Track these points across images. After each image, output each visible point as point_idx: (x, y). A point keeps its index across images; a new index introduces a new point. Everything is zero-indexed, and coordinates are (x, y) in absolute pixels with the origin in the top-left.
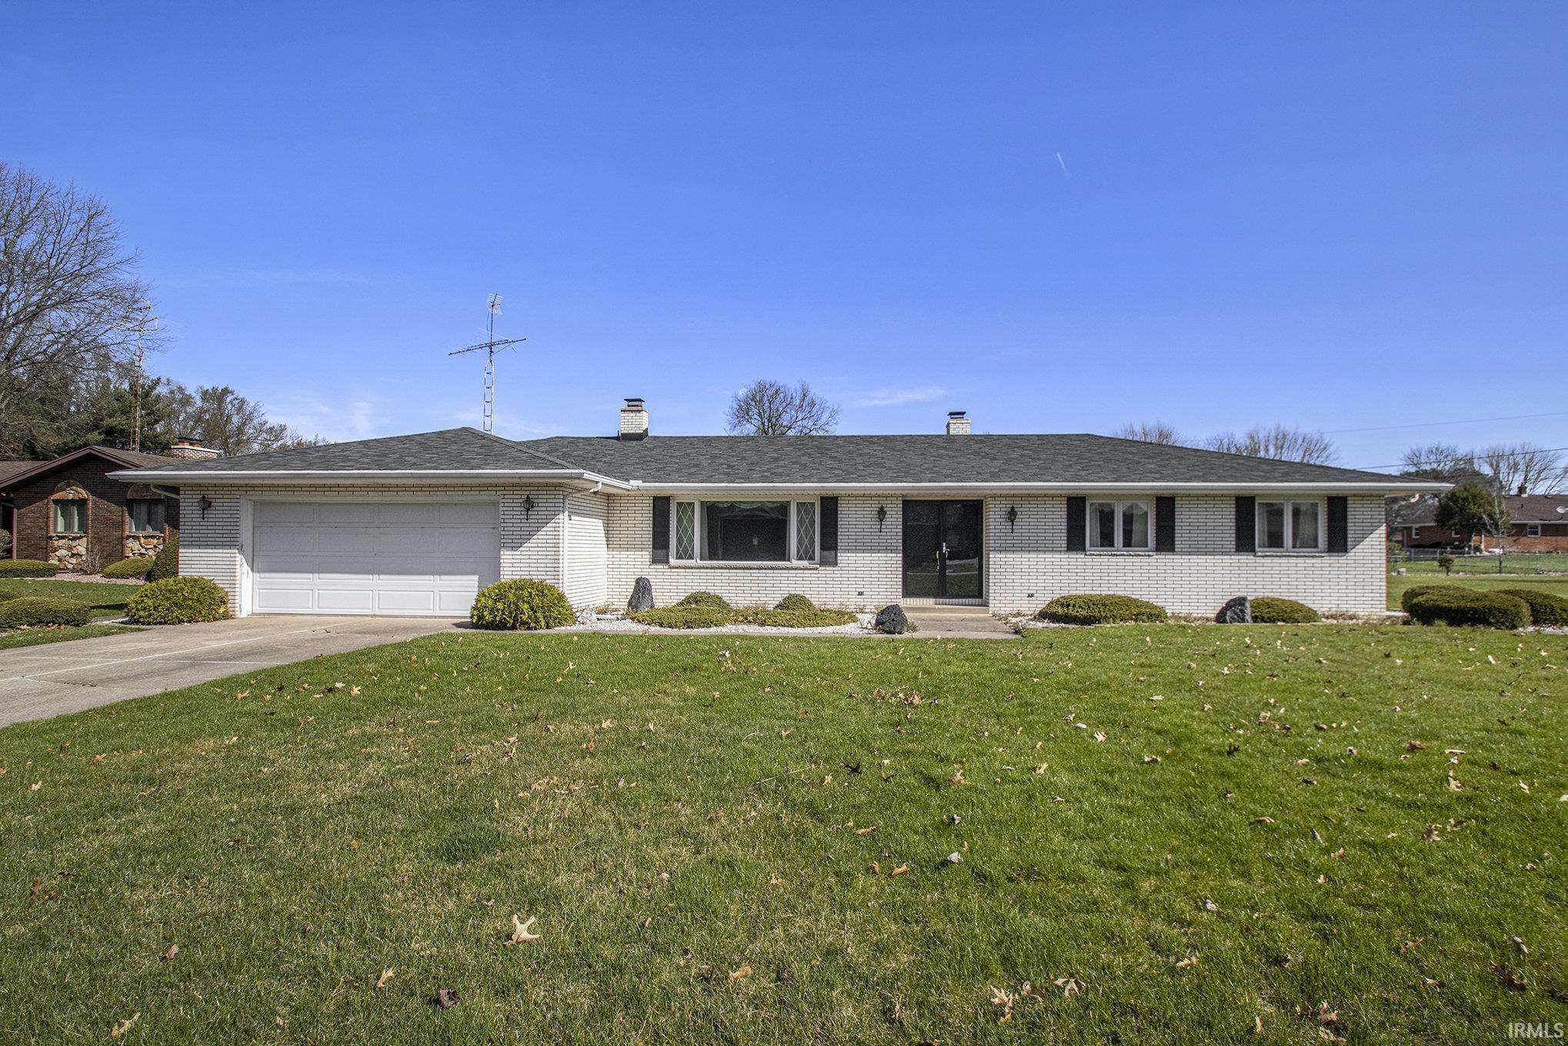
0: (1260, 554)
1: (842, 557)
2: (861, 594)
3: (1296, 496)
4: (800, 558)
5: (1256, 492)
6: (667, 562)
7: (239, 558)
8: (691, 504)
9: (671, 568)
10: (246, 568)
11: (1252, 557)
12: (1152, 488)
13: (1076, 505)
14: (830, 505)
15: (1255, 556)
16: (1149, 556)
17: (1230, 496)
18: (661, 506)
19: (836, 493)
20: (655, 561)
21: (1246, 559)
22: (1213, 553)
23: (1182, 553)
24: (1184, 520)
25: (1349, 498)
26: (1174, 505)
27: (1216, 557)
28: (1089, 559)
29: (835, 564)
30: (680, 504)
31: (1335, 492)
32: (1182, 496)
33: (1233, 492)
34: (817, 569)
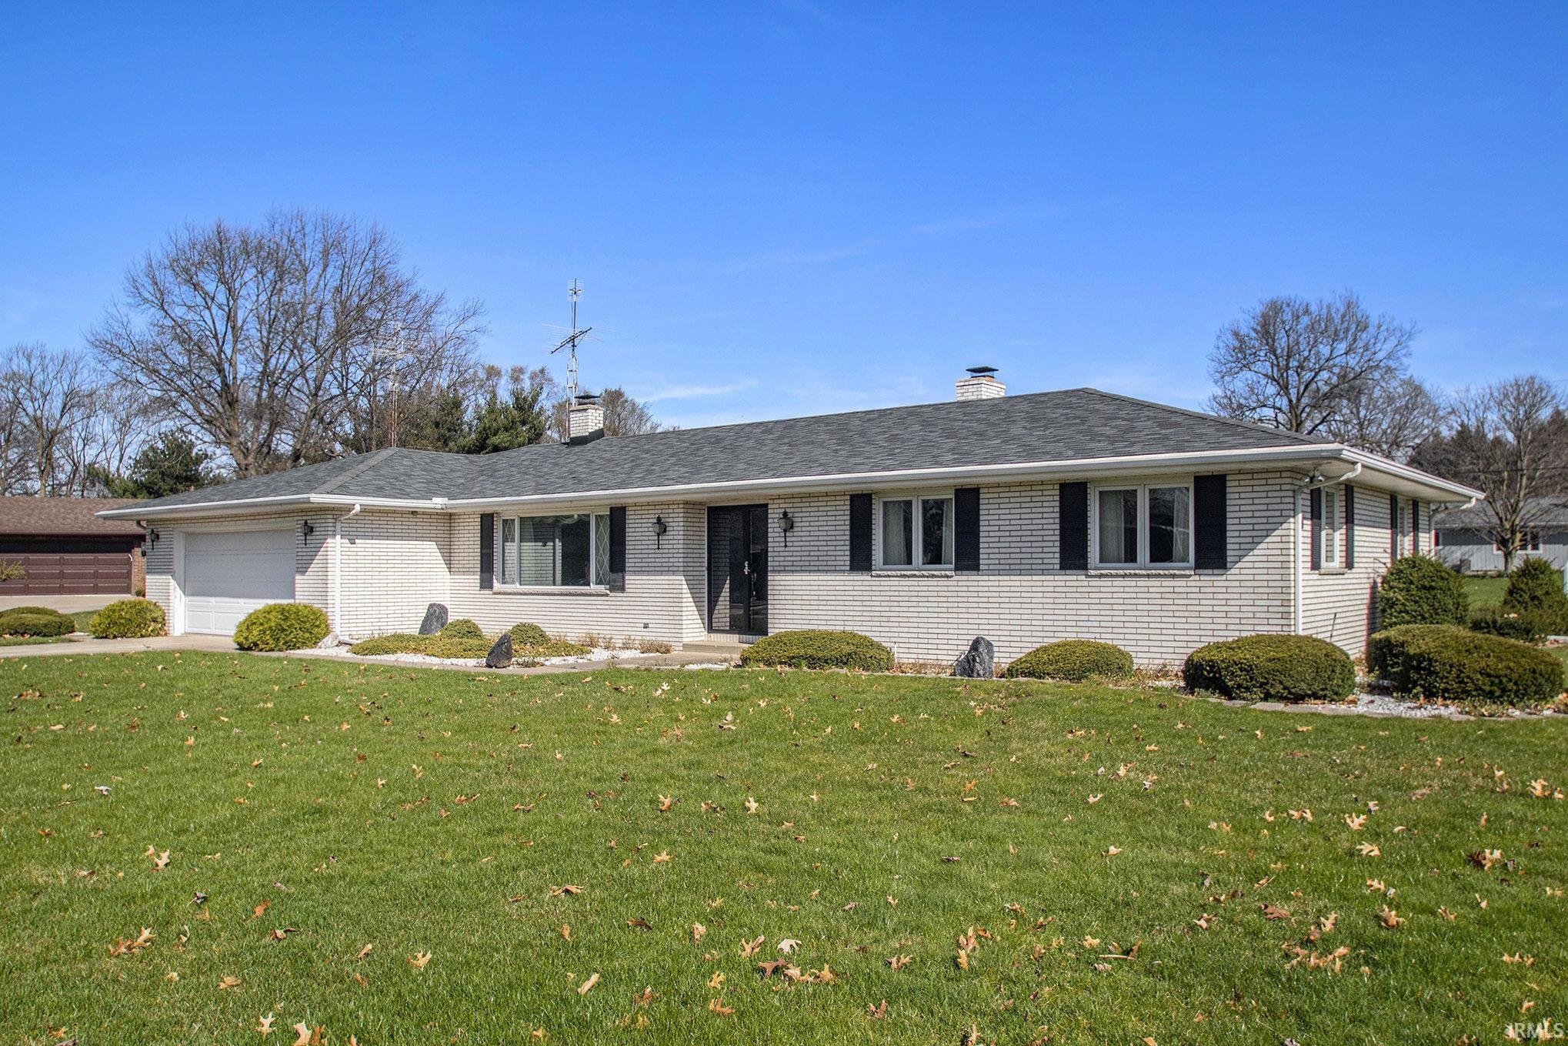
0: (1093, 572)
1: (630, 579)
2: (646, 626)
3: (1155, 477)
4: (599, 582)
5: (1088, 475)
6: (491, 587)
7: (173, 583)
8: (513, 521)
9: (495, 594)
10: (179, 592)
11: (1083, 578)
12: (954, 476)
13: (860, 504)
14: (617, 516)
15: (1087, 576)
16: (947, 577)
17: (1051, 483)
18: (487, 521)
19: (623, 501)
20: (482, 587)
21: (1074, 580)
22: (1031, 572)
23: (991, 572)
24: (992, 520)
25: (1228, 478)
26: (978, 499)
27: (1035, 578)
28: (876, 582)
29: (622, 589)
30: (505, 521)
31: (1206, 468)
32: (989, 486)
33: (1057, 476)
34: (607, 595)
